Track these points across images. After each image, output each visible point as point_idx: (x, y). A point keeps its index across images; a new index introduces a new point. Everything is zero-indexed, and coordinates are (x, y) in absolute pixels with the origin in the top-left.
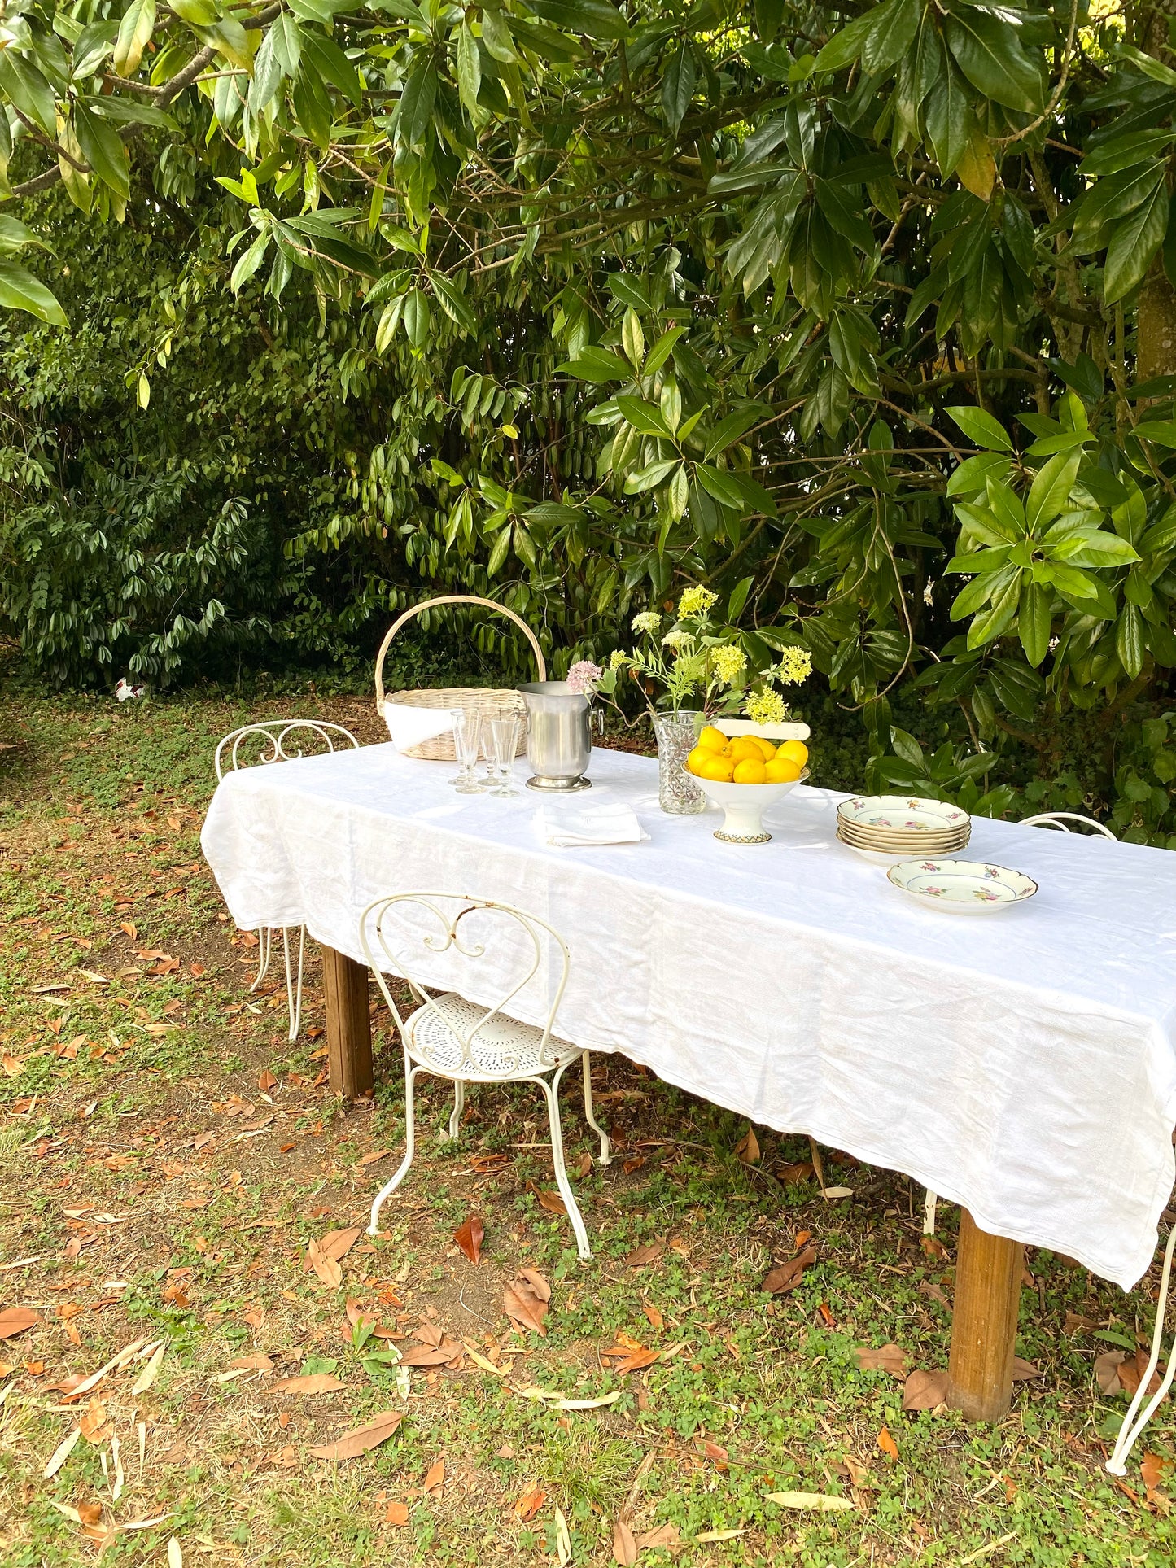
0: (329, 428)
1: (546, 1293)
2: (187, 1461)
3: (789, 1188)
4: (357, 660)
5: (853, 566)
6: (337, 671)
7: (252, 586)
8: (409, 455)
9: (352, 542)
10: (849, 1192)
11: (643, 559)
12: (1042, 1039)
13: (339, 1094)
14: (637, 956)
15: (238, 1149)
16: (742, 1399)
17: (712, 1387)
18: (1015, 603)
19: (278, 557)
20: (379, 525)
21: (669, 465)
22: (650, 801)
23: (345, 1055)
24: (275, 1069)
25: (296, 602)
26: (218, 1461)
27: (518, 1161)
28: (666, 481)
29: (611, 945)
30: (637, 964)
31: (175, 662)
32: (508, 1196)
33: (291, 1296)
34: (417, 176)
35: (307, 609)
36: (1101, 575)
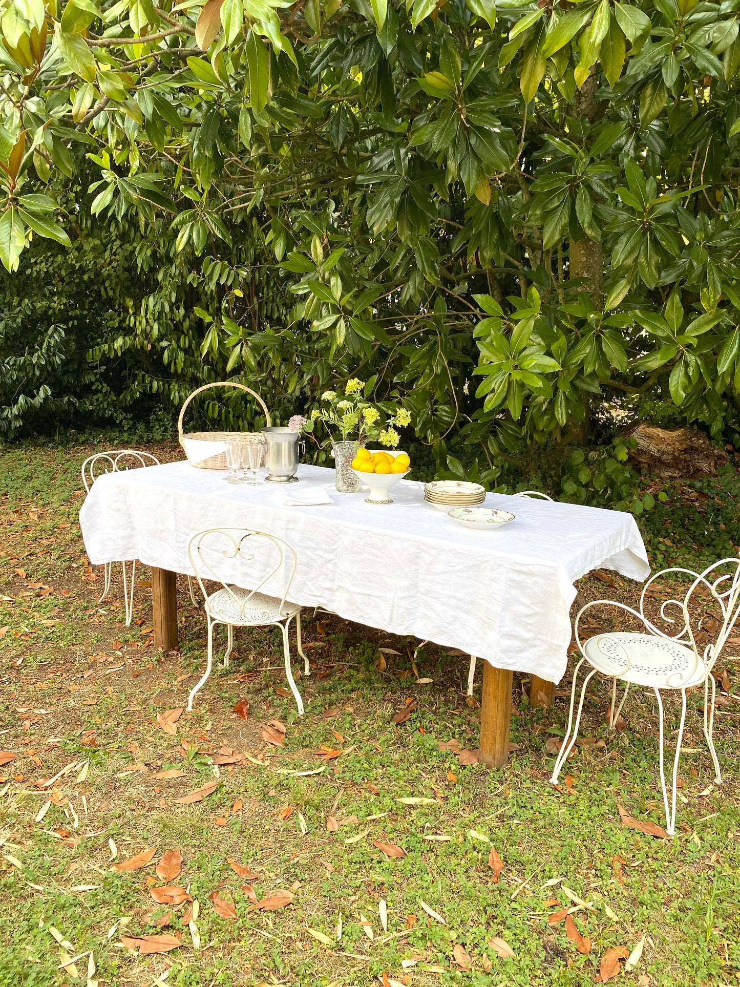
0: (116, 285)
1: (284, 729)
2: (110, 810)
3: (402, 679)
4: (131, 422)
5: (427, 371)
6: (118, 429)
7: (66, 378)
8: (170, 301)
9: (129, 352)
10: (431, 681)
11: (314, 364)
12: (516, 577)
13: (160, 649)
14: (330, 557)
15: (108, 678)
16: (383, 767)
17: (370, 763)
18: (506, 390)
19: (82, 360)
20: (146, 342)
21: (335, 317)
22: (332, 487)
23: (164, 628)
24: (122, 639)
25: (94, 387)
26: (127, 808)
27: (262, 675)
28: (334, 325)
29: (318, 553)
30: (330, 561)
31: (19, 423)
32: (259, 691)
33: (151, 739)
34: (205, 165)
35: (101, 392)
36: (546, 377)
